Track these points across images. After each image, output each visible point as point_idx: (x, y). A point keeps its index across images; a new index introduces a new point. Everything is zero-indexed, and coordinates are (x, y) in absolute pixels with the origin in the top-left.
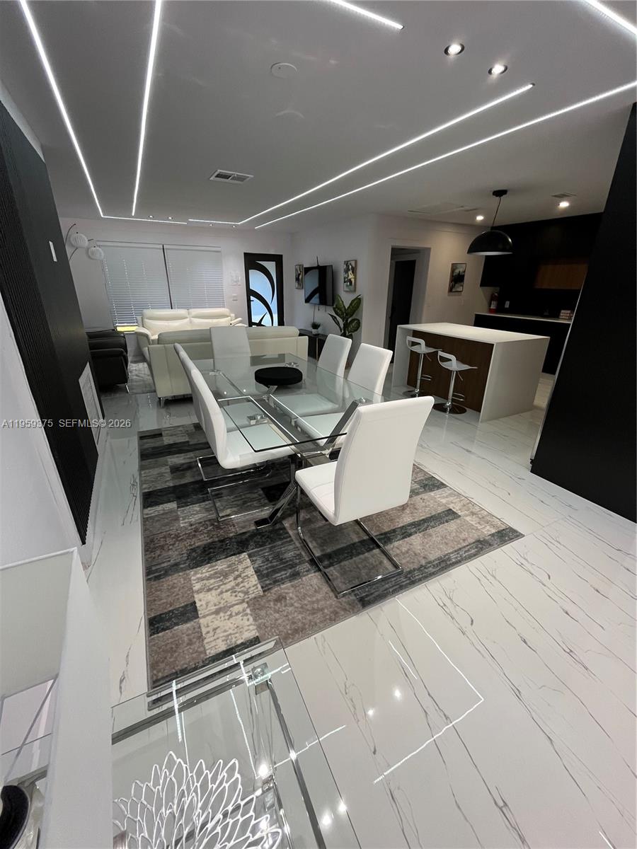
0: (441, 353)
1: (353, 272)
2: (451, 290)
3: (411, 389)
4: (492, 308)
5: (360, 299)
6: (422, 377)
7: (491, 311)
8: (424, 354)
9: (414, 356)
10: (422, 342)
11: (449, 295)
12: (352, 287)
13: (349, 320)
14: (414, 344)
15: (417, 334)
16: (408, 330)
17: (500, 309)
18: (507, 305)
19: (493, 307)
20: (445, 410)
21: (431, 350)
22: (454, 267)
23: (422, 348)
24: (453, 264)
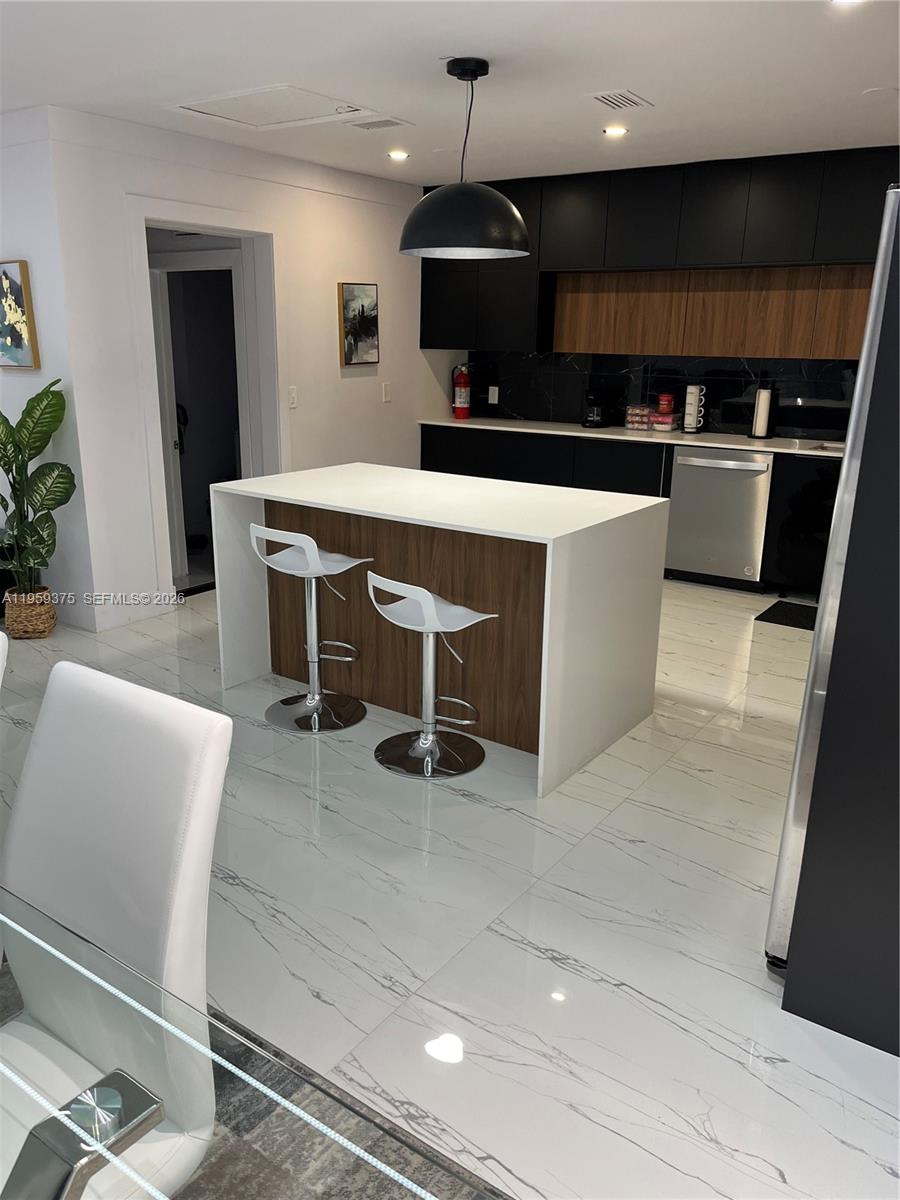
0: (375, 580)
1: (19, 302)
2: (347, 360)
3: (292, 688)
4: (458, 404)
5: (59, 395)
6: (321, 650)
7: (456, 413)
8: (318, 579)
9: (284, 591)
10: (306, 542)
11: (343, 376)
12: (24, 354)
13: (32, 467)
14: (273, 548)
15: (278, 513)
16: (249, 500)
17: (478, 408)
18: (493, 395)
19: (462, 402)
20: (414, 767)
21: (339, 564)
22: (346, 292)
23: (306, 558)
24: (342, 286)
